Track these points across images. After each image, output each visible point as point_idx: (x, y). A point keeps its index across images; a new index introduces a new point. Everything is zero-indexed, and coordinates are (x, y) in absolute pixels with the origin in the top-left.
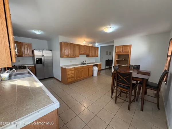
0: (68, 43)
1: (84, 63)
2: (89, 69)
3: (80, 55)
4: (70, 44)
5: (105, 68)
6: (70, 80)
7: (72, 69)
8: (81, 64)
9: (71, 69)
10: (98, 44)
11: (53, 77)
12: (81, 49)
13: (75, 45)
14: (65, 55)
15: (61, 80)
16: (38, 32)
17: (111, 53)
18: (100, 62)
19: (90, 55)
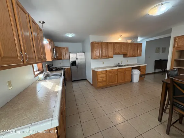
0: (99, 42)
1: (120, 64)
2: (125, 73)
3: (114, 56)
4: (102, 43)
5: (153, 72)
6: (100, 85)
7: (104, 72)
8: (116, 66)
9: (102, 71)
10: (142, 39)
11: (86, 79)
12: (115, 47)
13: (108, 44)
14: (96, 56)
15: (92, 84)
16: (70, 35)
17: (165, 50)
18: (145, 63)
19: (129, 55)
